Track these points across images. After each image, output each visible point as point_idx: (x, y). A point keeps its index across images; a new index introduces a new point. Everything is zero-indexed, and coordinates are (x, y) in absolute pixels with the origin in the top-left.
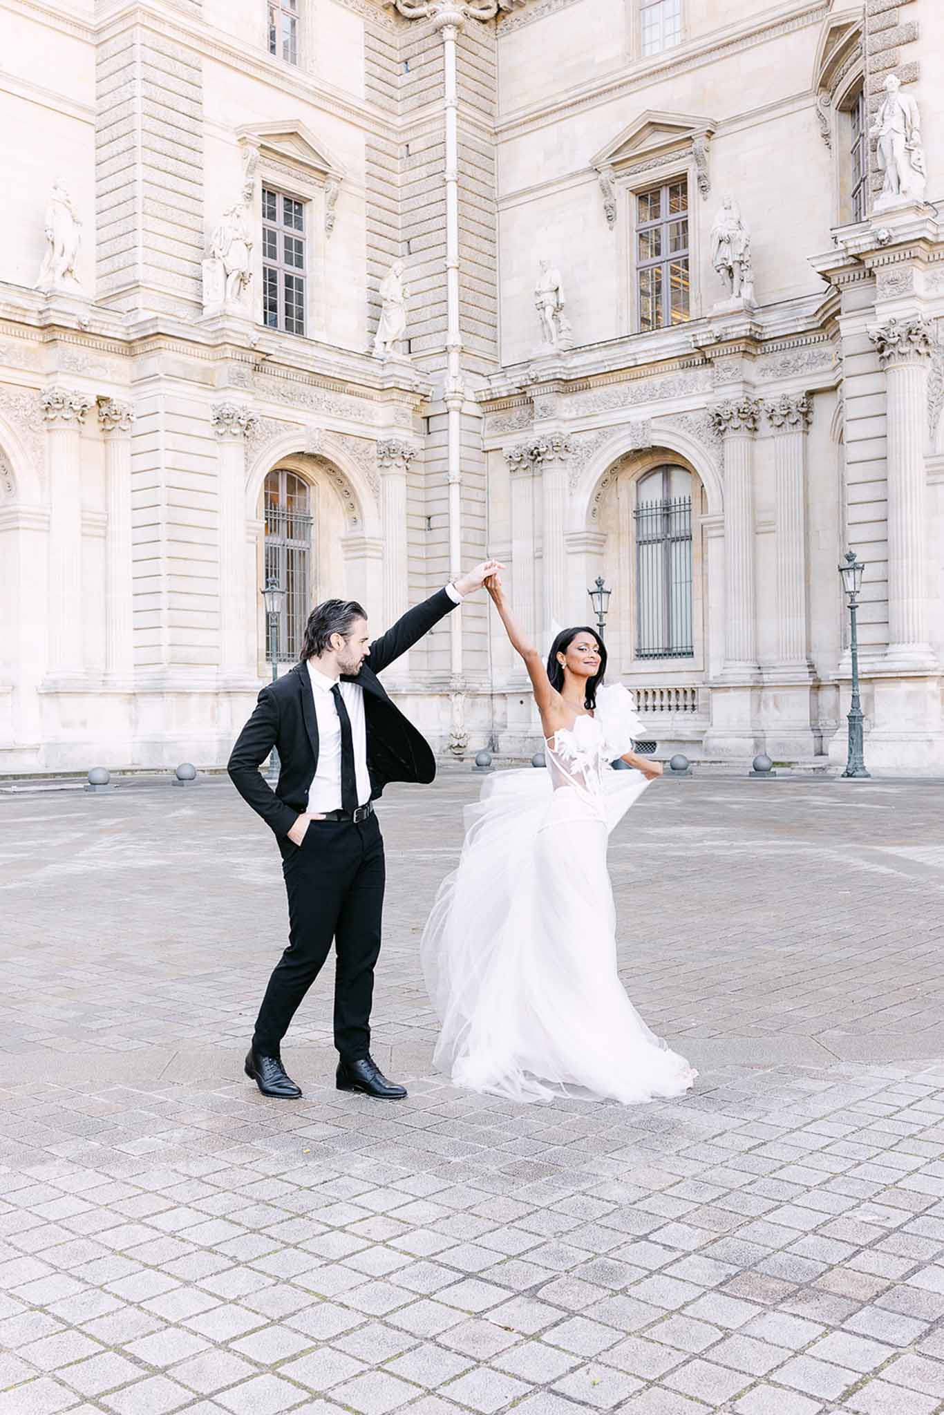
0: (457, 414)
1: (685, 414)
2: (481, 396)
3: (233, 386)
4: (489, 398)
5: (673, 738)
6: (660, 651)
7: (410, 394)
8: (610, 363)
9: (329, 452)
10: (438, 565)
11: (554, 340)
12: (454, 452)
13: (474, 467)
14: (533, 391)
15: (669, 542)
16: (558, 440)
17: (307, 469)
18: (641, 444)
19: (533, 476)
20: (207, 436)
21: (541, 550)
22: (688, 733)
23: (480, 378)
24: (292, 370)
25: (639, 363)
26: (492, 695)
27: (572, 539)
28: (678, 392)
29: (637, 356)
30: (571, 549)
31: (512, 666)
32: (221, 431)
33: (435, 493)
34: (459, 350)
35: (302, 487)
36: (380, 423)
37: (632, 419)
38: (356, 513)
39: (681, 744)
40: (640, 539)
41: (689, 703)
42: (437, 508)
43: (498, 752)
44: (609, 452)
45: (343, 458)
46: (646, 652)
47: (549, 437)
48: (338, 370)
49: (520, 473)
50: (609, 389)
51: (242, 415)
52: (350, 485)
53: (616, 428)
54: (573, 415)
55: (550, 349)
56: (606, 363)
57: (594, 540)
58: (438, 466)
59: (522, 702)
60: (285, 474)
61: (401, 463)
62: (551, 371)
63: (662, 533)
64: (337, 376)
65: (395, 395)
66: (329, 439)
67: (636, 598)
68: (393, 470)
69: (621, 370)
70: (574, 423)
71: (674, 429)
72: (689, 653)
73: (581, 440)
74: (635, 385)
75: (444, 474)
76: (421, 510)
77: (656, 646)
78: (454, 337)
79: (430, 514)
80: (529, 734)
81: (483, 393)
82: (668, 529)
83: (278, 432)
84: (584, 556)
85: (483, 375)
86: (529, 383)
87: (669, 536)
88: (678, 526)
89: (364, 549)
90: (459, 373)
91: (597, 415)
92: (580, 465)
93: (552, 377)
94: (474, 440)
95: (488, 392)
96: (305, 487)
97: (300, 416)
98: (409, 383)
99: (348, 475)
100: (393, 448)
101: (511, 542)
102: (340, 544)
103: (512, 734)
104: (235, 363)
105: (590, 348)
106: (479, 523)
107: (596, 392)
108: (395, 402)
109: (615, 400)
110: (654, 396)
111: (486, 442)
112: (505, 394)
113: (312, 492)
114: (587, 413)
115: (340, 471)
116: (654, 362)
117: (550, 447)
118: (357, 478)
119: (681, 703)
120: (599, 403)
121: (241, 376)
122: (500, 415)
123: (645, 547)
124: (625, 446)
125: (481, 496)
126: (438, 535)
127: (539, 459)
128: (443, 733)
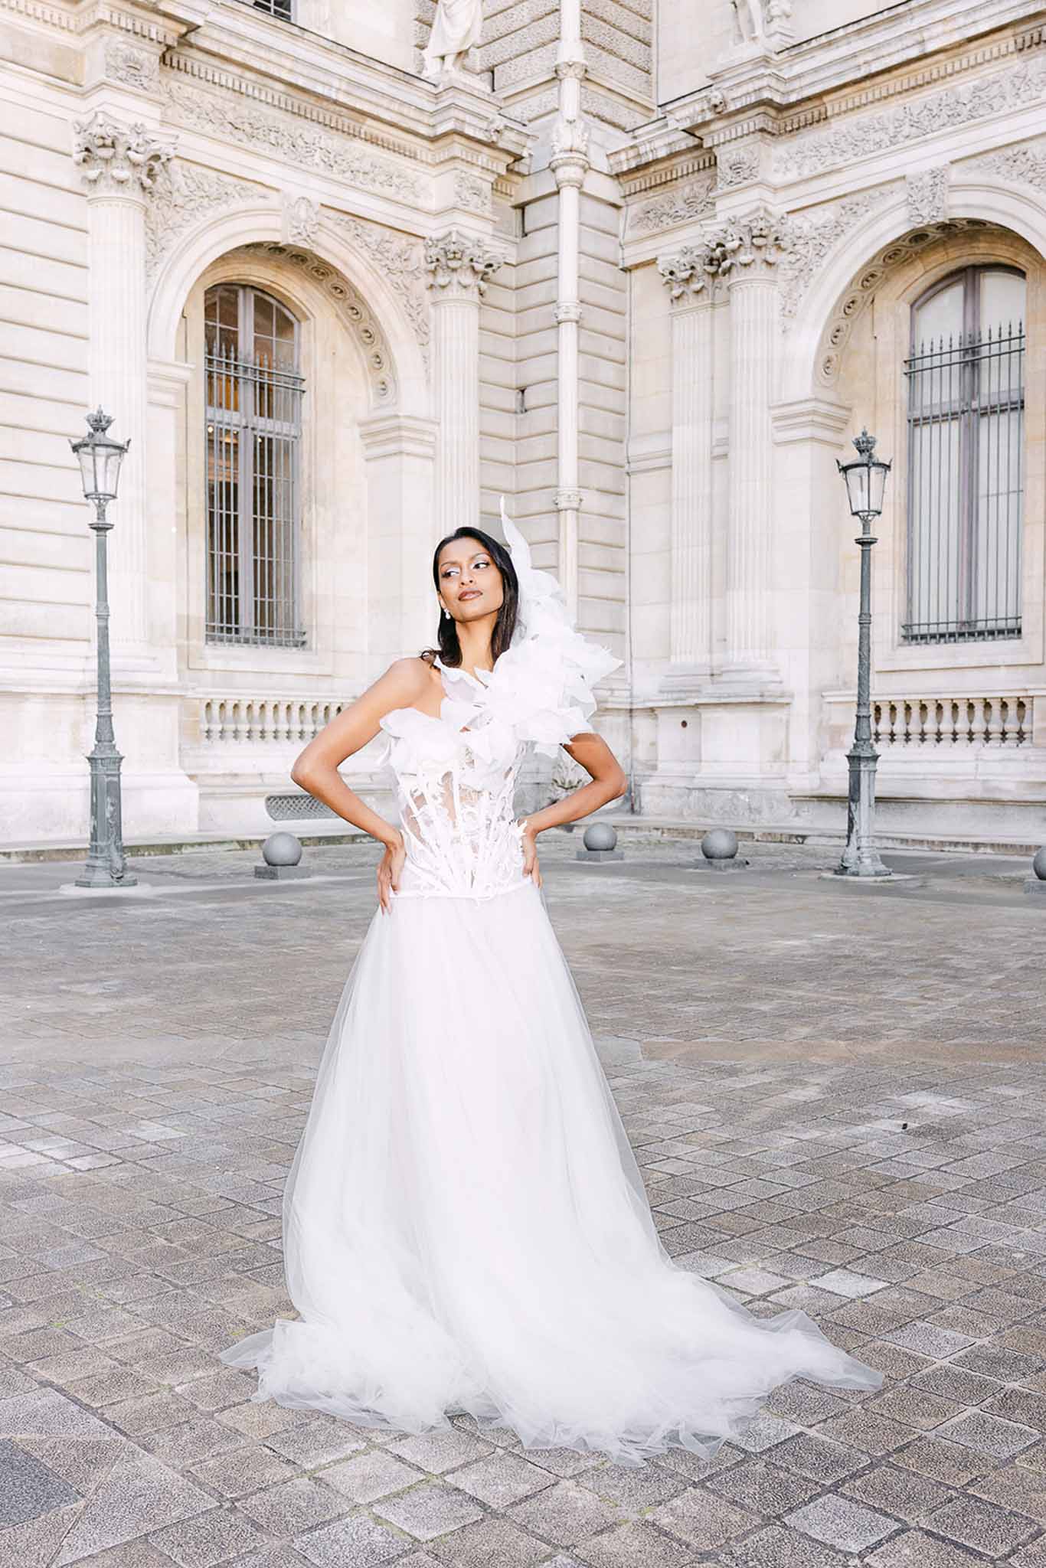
0: (574, 192)
1: (1024, 146)
2: (620, 163)
3: (118, 83)
4: (633, 165)
5: (979, 795)
6: (953, 628)
7: (486, 150)
8: (869, 57)
9: (329, 247)
10: (536, 476)
11: (758, 32)
12: (569, 266)
13: (605, 297)
14: (716, 135)
15: (974, 417)
16: (762, 224)
17: (292, 286)
18: (929, 216)
19: (713, 305)
20: (67, 186)
21: (725, 442)
22: (1011, 786)
23: (618, 133)
24: (248, 75)
25: (930, 47)
26: (631, 710)
27: (785, 416)
28: (1010, 100)
29: (926, 35)
30: (783, 436)
31: (669, 658)
32: (93, 174)
33: (533, 344)
34: (581, 74)
35: (286, 326)
36: (432, 204)
37: (909, 171)
38: (383, 375)
39: (995, 809)
40: (917, 414)
41: (1012, 726)
42: (534, 371)
43: (639, 813)
44: (861, 243)
45: (353, 260)
46: (924, 630)
47: (744, 222)
48: (344, 87)
49: (691, 301)
50: (864, 117)
51: (134, 141)
52: (372, 317)
53: (875, 193)
54: (792, 176)
55: (750, 51)
56: (860, 60)
57: (827, 416)
58: (538, 294)
59: (684, 724)
60: (251, 295)
61: (468, 278)
62: (750, 87)
63: (962, 399)
64: (342, 98)
65: (458, 147)
66: (330, 224)
67: (904, 528)
68: (454, 292)
69: (888, 70)
70: (794, 192)
71: (999, 181)
72: (1011, 631)
73: (806, 226)
74: (916, 101)
75: (551, 306)
76: (510, 376)
77: (933, 620)
78: (571, 50)
79: (522, 383)
80: (697, 783)
81: (623, 156)
82: (974, 393)
83: (223, 197)
84: (806, 449)
85: (623, 129)
86: (709, 116)
87: (975, 405)
88: (994, 384)
89: (399, 439)
90: (580, 117)
91: (839, 171)
92: (803, 272)
93: (753, 99)
94: (606, 248)
95: (632, 153)
96: (291, 324)
97: (268, 171)
98: (484, 125)
99: (367, 296)
100: (453, 248)
101: (670, 431)
102: (357, 431)
103: (667, 782)
104: (120, 37)
105: (828, 39)
106: (612, 399)
107: (836, 124)
108: (458, 164)
109: (877, 137)
110: (956, 115)
111: (628, 251)
112: (662, 154)
113: (304, 332)
114: (821, 169)
115: (354, 290)
116: (960, 45)
117: (747, 240)
118: (384, 304)
119: (995, 727)
120: (843, 145)
121: (134, 66)
122: (656, 198)
123: (926, 429)
124: (894, 226)
125: (616, 350)
126: (539, 420)
127: (726, 264)
128: (541, 779)
